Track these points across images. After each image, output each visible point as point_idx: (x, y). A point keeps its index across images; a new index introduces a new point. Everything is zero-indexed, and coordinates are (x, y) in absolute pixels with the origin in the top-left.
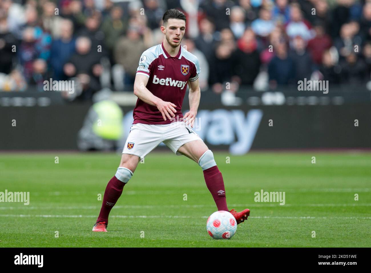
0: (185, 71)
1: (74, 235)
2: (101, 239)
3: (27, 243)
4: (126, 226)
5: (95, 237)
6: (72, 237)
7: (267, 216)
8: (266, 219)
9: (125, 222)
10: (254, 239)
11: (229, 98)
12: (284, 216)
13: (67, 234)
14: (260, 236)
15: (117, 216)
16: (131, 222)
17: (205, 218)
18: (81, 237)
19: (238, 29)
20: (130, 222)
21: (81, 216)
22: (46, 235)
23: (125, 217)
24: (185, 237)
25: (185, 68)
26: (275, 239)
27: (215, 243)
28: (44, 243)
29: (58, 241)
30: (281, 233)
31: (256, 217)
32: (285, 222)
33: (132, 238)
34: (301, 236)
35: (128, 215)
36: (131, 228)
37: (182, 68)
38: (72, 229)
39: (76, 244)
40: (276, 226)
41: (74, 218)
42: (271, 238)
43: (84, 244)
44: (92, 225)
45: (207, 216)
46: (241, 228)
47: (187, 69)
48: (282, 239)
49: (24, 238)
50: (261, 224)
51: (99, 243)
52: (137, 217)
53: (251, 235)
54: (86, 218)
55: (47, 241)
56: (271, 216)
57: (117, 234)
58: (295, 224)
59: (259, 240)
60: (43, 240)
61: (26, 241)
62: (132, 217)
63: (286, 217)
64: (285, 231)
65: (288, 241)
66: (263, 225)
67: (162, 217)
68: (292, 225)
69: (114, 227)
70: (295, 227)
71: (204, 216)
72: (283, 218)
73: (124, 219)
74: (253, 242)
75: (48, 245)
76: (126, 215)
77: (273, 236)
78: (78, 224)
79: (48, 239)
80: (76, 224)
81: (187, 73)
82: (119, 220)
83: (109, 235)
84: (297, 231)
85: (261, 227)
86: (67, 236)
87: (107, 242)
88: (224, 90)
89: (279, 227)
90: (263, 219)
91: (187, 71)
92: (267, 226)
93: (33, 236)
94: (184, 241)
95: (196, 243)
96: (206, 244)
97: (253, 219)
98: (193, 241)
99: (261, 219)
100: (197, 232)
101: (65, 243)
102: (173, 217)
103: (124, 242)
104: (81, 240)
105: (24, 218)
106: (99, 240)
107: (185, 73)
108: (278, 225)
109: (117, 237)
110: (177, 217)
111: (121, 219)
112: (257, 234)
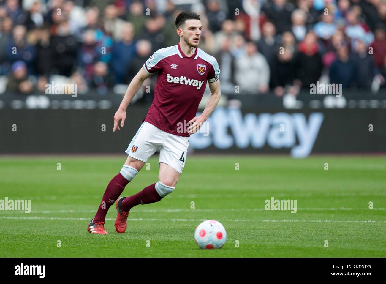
0: (202, 70)
1: (134, 238)
2: (161, 243)
3: (87, 246)
4: (187, 229)
5: (155, 240)
6: (132, 240)
7: (328, 220)
8: (327, 222)
9: (186, 225)
10: (315, 243)
11: (290, 101)
12: (345, 220)
13: (127, 238)
14: (321, 240)
15: (178, 220)
16: (192, 225)
17: (266, 222)
18: (141, 241)
19: (300, 32)
20: (190, 225)
21: (141, 219)
22: (107, 239)
23: (185, 220)
24: (246, 241)
25: (202, 68)
26: (336, 243)
27: (275, 247)
28: (104, 246)
29: (118, 244)
30: (342, 237)
31: (317, 221)
32: (346, 226)
33: (192, 242)
34: (362, 240)
35: (188, 218)
36: (191, 232)
37: (199, 68)
38: (132, 233)
39: (136, 247)
40: (337, 230)
41: (134, 221)
42: (332, 242)
43: (144, 247)
44: (152, 228)
45: (267, 220)
46: (301, 232)
47: (204, 69)
48: (343, 243)
49: (84, 242)
50: (322, 227)
51: (160, 247)
52: (197, 220)
53: (312, 239)
54: (146, 221)
55: (107, 244)
56: (332, 220)
57: (177, 238)
58: (356, 228)
59: (319, 243)
60: (103, 243)
61: (86, 244)
62: (193, 220)
63: (347, 221)
64: (346, 235)
65: (349, 245)
66: (324, 229)
67: (223, 220)
68: (353, 229)
69: (174, 231)
70: (356, 231)
71: (265, 220)
72: (344, 221)
73: (184, 223)
74: (314, 246)
75: (108, 248)
76: (186, 218)
77: (334, 240)
78: (139, 227)
79: (108, 242)
80: (136, 227)
81: (203, 73)
82: (179, 223)
83: (169, 238)
84: (358, 235)
85: (322, 231)
86: (127, 239)
87: (167, 245)
88: (286, 93)
89: (340, 231)
90: (324, 223)
91: (204, 71)
92: (328, 230)
93: (93, 239)
94: (245, 244)
95: (256, 247)
96: (266, 248)
97: (313, 222)
98: (253, 245)
99: (322, 222)
100: (257, 236)
101: (124, 246)
102: (234, 220)
103: (185, 246)
104: (141, 244)
105: (84, 221)
106: (160, 243)
107: (201, 72)
108: (339, 229)
109: (177, 241)
110: (238, 220)
111: (182, 222)
112: (317, 238)
